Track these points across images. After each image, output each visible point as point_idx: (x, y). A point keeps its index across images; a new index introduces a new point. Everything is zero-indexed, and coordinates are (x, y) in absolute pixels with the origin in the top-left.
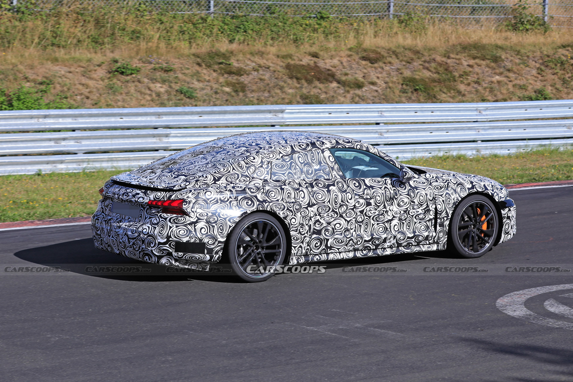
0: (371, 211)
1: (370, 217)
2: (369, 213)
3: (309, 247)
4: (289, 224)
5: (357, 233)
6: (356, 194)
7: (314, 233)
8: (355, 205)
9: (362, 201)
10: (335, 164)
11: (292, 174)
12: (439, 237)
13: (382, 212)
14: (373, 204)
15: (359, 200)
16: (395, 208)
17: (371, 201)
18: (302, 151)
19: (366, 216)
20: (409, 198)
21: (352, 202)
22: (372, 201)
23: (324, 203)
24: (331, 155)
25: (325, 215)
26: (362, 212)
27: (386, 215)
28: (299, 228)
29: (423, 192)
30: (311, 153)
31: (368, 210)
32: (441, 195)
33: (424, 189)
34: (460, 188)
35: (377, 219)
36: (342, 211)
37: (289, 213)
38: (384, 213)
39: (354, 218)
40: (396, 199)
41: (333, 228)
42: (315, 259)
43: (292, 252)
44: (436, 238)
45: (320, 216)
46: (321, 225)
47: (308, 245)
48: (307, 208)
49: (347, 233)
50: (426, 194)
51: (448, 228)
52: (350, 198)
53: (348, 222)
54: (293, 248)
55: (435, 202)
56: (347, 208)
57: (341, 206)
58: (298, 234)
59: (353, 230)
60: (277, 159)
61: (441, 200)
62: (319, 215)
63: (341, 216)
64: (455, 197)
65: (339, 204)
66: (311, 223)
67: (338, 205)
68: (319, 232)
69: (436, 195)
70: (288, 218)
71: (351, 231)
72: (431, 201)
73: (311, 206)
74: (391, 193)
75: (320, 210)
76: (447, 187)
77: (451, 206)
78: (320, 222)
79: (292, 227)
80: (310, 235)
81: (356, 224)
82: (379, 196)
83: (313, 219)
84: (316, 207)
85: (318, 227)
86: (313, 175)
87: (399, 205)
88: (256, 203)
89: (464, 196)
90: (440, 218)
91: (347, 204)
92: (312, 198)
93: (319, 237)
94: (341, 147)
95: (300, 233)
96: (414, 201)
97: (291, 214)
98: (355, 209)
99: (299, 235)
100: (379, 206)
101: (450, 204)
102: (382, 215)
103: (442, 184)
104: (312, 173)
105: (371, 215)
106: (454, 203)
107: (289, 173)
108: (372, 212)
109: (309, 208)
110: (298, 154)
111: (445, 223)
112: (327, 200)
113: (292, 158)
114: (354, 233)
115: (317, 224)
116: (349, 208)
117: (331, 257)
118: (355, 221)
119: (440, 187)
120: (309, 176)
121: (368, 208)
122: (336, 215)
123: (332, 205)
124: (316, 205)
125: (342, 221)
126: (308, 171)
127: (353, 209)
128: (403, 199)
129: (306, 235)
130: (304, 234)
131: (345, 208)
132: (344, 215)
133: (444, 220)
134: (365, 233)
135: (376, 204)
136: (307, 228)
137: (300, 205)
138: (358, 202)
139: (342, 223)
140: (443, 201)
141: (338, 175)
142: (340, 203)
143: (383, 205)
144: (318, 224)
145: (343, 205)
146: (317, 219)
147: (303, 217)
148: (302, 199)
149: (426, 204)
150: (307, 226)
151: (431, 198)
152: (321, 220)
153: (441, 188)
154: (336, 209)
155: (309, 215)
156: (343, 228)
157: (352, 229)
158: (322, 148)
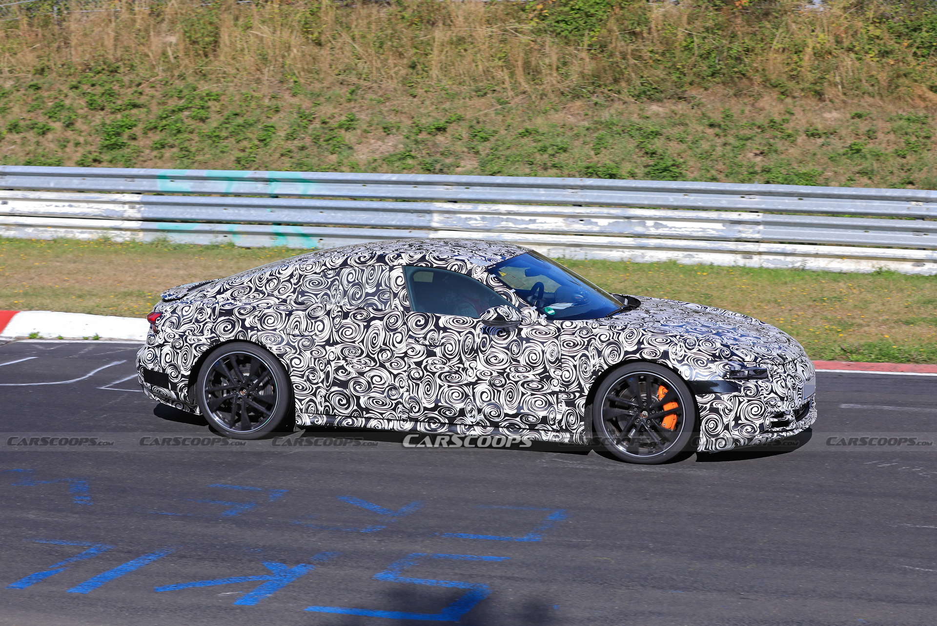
0: (436, 364)
1: (434, 374)
2: (432, 367)
3: (327, 404)
4: (287, 365)
5: (412, 395)
6: (411, 337)
7: (334, 384)
8: (406, 353)
9: (418, 348)
10: (403, 288)
11: (329, 296)
12: (568, 422)
13: (457, 369)
14: (439, 354)
15: (413, 346)
16: (480, 365)
17: (435, 350)
18: (357, 265)
19: (427, 371)
20: (507, 354)
21: (402, 348)
22: (437, 350)
23: (354, 342)
24: (402, 275)
25: (355, 360)
26: (418, 364)
27: (464, 374)
28: (307, 374)
29: (539, 349)
30: (372, 269)
31: (430, 362)
32: (573, 357)
33: (543, 343)
34: (610, 349)
35: (447, 377)
36: (384, 359)
37: (288, 350)
38: (460, 370)
39: (405, 371)
40: (482, 351)
41: (368, 382)
42: (344, 423)
43: (297, 406)
44: (563, 423)
45: (346, 361)
46: (347, 374)
47: (326, 401)
48: (323, 347)
49: (394, 392)
50: (543, 352)
51: (583, 410)
52: (398, 340)
53: (395, 376)
54: (296, 400)
55: (560, 366)
56: (393, 355)
57: (382, 350)
58: (305, 381)
59: (405, 389)
60: (315, 273)
61: (571, 364)
62: (344, 359)
63: (382, 365)
64: (595, 362)
65: (378, 347)
66: (330, 369)
67: (377, 349)
68: (344, 384)
69: (562, 355)
70: (286, 357)
71: (401, 390)
72: (552, 363)
73: (331, 345)
74: (474, 342)
75: (346, 353)
76: (588, 345)
77: (589, 374)
78: (346, 370)
79: (294, 370)
80: (327, 387)
81: (409, 381)
82: (451, 344)
83: (333, 364)
84: (339, 347)
85: (341, 376)
86: (360, 301)
87: (487, 362)
88: (238, 328)
89: (614, 363)
90: (567, 393)
91: (393, 348)
92: (334, 333)
93: (342, 391)
94: (424, 265)
95: (308, 380)
96: (518, 359)
97: (294, 351)
98: (406, 359)
99: (308, 384)
100: (449, 360)
101: (586, 372)
102: (456, 373)
103: (579, 339)
104: (359, 299)
105: (435, 370)
106: (594, 373)
107: (326, 294)
108: (438, 366)
109: (327, 347)
110: (351, 269)
111: (577, 402)
112: (358, 339)
113: (338, 274)
114: (406, 394)
115: (340, 371)
116: (396, 355)
117: (373, 424)
118: (408, 376)
119: (574, 343)
120: (354, 302)
121: (430, 360)
122: (373, 364)
123: (367, 347)
124: (339, 343)
125: (385, 374)
126: (354, 294)
127: (402, 358)
128: (496, 354)
129: (320, 385)
130: (317, 383)
131: (389, 355)
132: (387, 365)
133: (575, 396)
134: (426, 396)
135: (444, 355)
136: (323, 376)
137: (313, 342)
138: (412, 348)
139: (383, 375)
140: (575, 366)
141: (402, 305)
142: (381, 347)
143: (457, 358)
144: (342, 372)
145: (385, 350)
146: (341, 364)
147: (315, 359)
148: (318, 333)
149: (542, 366)
150: (322, 373)
151: (553, 360)
152: (347, 367)
153: (575, 345)
154: (374, 354)
155: (327, 356)
156: (387, 385)
157: (402, 388)
158: (391, 264)
